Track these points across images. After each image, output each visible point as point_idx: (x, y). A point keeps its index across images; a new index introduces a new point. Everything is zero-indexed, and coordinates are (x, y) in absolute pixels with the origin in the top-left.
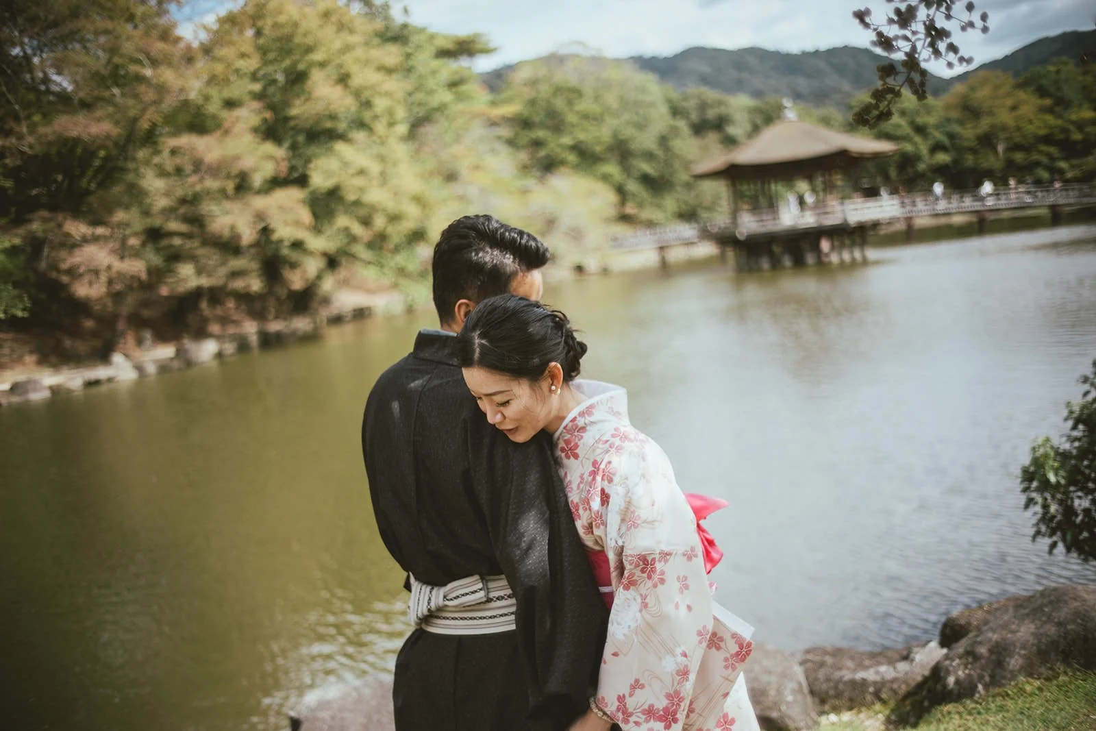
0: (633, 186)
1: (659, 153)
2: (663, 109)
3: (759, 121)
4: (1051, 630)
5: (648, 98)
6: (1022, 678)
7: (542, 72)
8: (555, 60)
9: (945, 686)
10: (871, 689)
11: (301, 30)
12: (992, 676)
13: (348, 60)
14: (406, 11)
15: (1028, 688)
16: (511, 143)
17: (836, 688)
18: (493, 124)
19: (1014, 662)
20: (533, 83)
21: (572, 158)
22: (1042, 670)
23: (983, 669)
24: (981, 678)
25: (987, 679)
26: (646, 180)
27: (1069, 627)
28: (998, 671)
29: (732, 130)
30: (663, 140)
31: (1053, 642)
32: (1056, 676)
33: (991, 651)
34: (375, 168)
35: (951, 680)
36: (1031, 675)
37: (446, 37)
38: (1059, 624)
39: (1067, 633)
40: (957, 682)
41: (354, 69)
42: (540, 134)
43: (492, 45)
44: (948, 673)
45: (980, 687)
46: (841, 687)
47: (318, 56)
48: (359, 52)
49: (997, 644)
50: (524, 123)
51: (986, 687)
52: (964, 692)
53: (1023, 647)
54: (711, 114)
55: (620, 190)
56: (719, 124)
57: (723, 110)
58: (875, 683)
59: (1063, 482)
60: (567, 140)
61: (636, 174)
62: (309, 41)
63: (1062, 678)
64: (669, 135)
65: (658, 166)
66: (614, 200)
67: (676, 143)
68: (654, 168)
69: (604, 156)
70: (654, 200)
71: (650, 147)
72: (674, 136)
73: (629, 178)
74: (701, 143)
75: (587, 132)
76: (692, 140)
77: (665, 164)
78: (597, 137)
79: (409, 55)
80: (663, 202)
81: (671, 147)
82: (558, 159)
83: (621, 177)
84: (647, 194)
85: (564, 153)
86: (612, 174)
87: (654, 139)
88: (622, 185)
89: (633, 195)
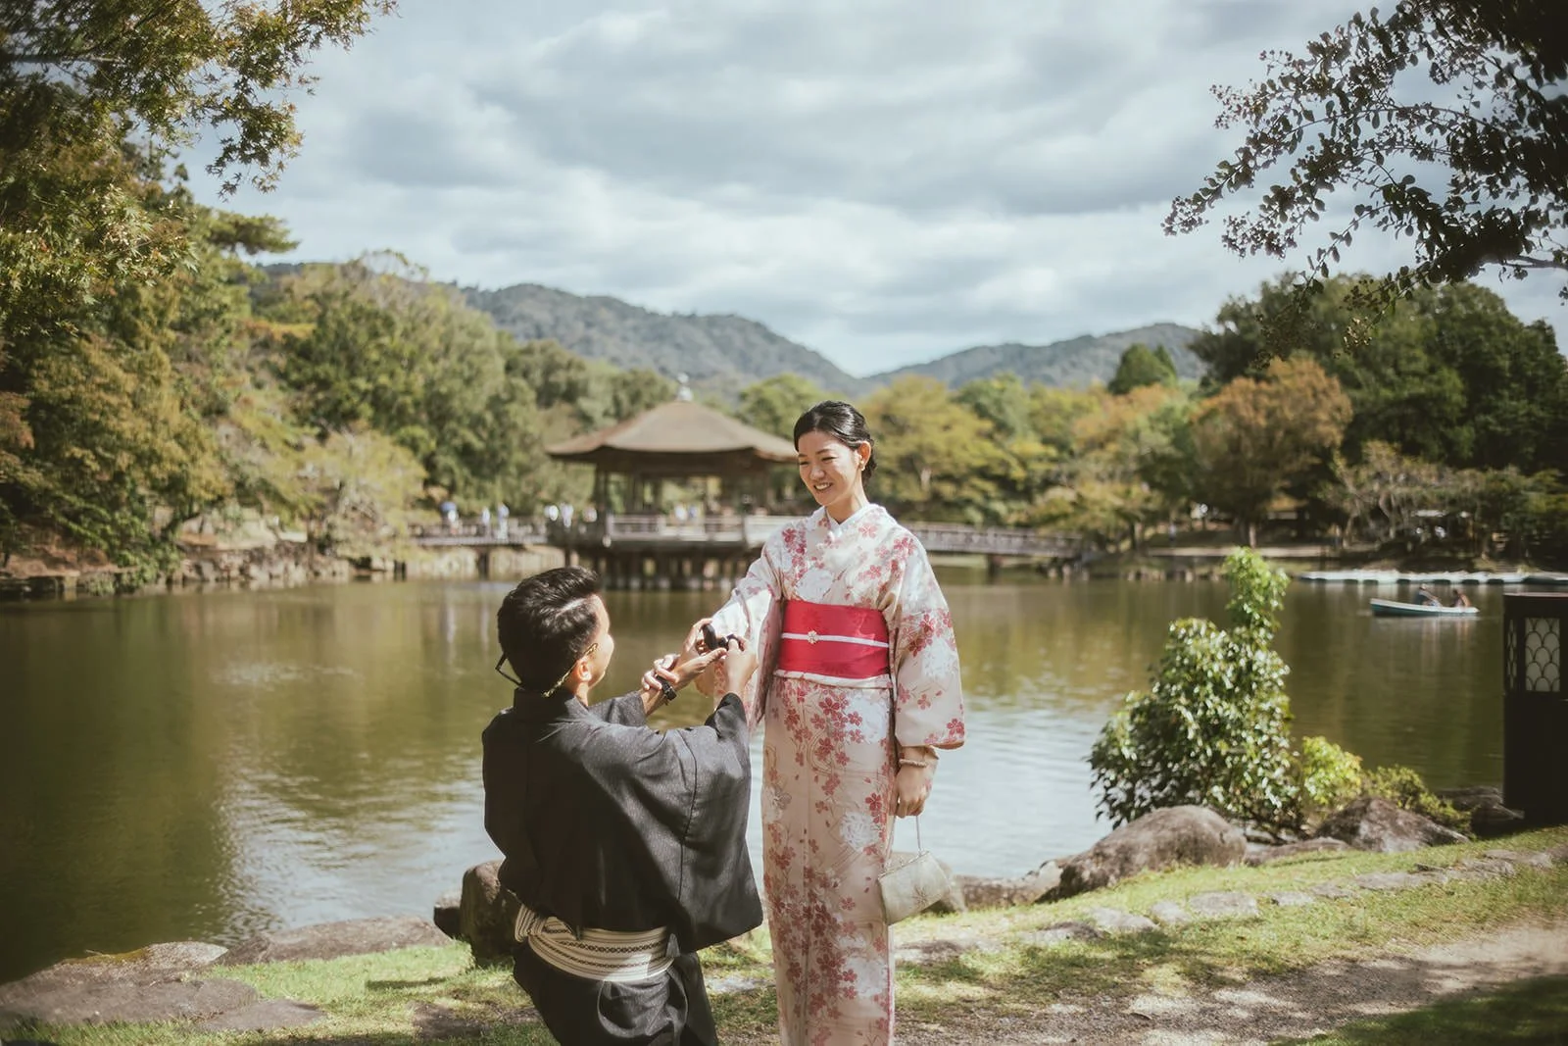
0: (446, 460)
1: (489, 417)
2: (500, 363)
3: (623, 396)
4: (1168, 835)
5: (478, 344)
6: (1145, 870)
7: (339, 285)
8: (354, 270)
9: (1081, 880)
10: (1005, 895)
12: (1122, 869)
14: (182, 172)
15: (1152, 878)
16: (281, 375)
17: (975, 892)
18: (266, 345)
19: (1140, 858)
20: (322, 299)
21: (366, 410)
22: (1161, 865)
23: (1113, 864)
24: (1112, 871)
25: (1118, 871)
26: (466, 453)
27: (1183, 831)
28: (1126, 865)
29: (584, 404)
30: (495, 402)
31: (1170, 844)
32: (1173, 870)
33: (1118, 851)
35: (1086, 875)
36: (1152, 868)
37: (223, 215)
38: (1174, 830)
39: (1180, 836)
40: (1092, 875)
42: (325, 369)
43: (290, 238)
44: (1082, 868)
45: (1112, 878)
46: (980, 891)
49: (1123, 846)
50: (303, 351)
51: (1118, 877)
52: (1098, 883)
53: (1146, 846)
54: (560, 378)
55: (429, 463)
56: (571, 394)
57: (574, 375)
58: (1009, 890)
59: (1134, 757)
60: (362, 384)
61: (457, 442)
63: (1178, 871)
64: (504, 396)
65: (485, 435)
66: (422, 473)
67: (513, 408)
68: (480, 437)
69: (411, 410)
70: (475, 481)
71: (478, 408)
72: (512, 399)
73: (444, 449)
74: (544, 413)
75: (392, 375)
76: (533, 407)
77: (492, 434)
78: (406, 383)
79: (185, 231)
80: (488, 485)
81: (507, 413)
82: (347, 405)
83: (433, 444)
84: (466, 471)
85: (356, 399)
86: (422, 438)
87: (484, 398)
88: (433, 454)
89: (450, 471)
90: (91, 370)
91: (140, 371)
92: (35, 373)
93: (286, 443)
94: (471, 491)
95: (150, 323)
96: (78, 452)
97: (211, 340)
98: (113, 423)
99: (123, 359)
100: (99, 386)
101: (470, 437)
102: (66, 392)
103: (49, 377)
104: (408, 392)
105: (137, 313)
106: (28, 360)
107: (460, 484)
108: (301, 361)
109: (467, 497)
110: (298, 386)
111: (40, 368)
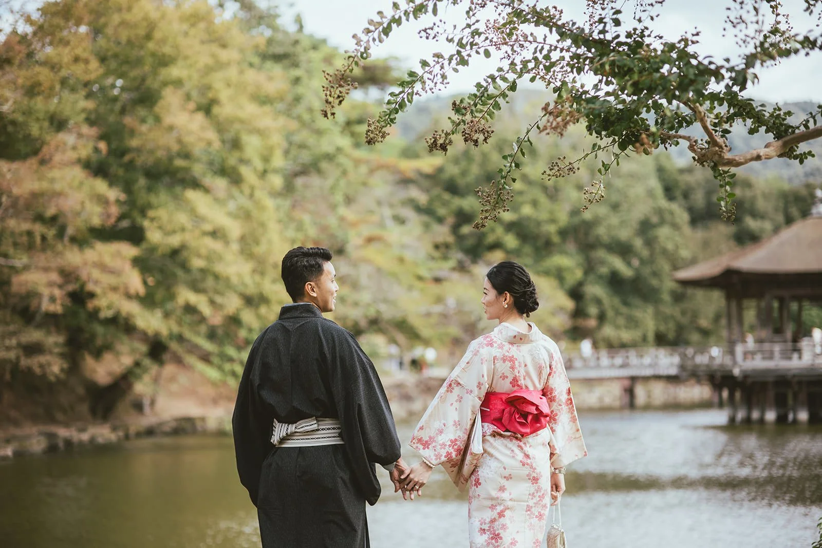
0: (595, 290)
1: (638, 243)
11: (158, 35)
13: (217, 81)
14: (299, 19)
18: (405, 181)
26: (615, 282)
34: (235, 229)
41: (224, 95)
42: (469, 203)
47: (175, 72)
48: (232, 73)
55: (576, 294)
60: (507, 216)
61: (604, 270)
62: (167, 50)
64: (655, 219)
65: (636, 262)
66: (569, 304)
67: (664, 233)
68: (629, 264)
69: (556, 239)
70: (624, 310)
71: (624, 234)
72: (662, 222)
73: (591, 277)
74: (700, 234)
75: (535, 204)
76: (687, 230)
77: (643, 262)
78: (551, 212)
79: (297, 81)
80: (638, 314)
81: (656, 238)
82: (491, 239)
83: (579, 274)
84: (616, 301)
85: (500, 230)
86: (568, 269)
87: (635, 225)
88: (580, 284)
89: (598, 302)
90: (197, 218)
91: (246, 216)
92: (146, 223)
93: (420, 278)
94: (621, 321)
95: (255, 170)
96: (193, 298)
97: (330, 182)
98: (219, 268)
99: (232, 206)
100: (205, 234)
101: (618, 263)
102: (175, 241)
103: (160, 228)
104: (553, 221)
105: (242, 161)
106: (143, 212)
107: (610, 313)
108: (447, 196)
109: (617, 327)
110: (440, 220)
111: (152, 220)
